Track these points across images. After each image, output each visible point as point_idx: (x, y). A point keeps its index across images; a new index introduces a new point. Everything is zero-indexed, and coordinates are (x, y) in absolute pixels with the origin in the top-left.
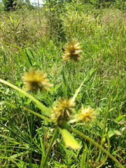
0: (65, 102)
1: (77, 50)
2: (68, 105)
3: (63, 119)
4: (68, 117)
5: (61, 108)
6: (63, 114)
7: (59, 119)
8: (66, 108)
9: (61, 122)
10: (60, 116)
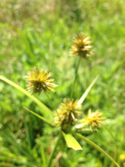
0: (71, 104)
1: (87, 45)
2: (73, 108)
3: (68, 123)
4: (73, 121)
5: (66, 111)
6: (67, 118)
7: (64, 123)
8: (71, 111)
9: (65, 126)
10: (65, 120)
